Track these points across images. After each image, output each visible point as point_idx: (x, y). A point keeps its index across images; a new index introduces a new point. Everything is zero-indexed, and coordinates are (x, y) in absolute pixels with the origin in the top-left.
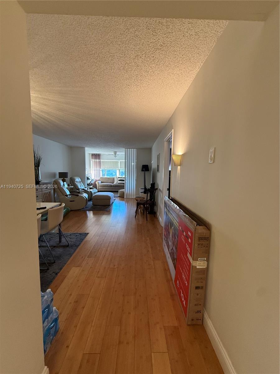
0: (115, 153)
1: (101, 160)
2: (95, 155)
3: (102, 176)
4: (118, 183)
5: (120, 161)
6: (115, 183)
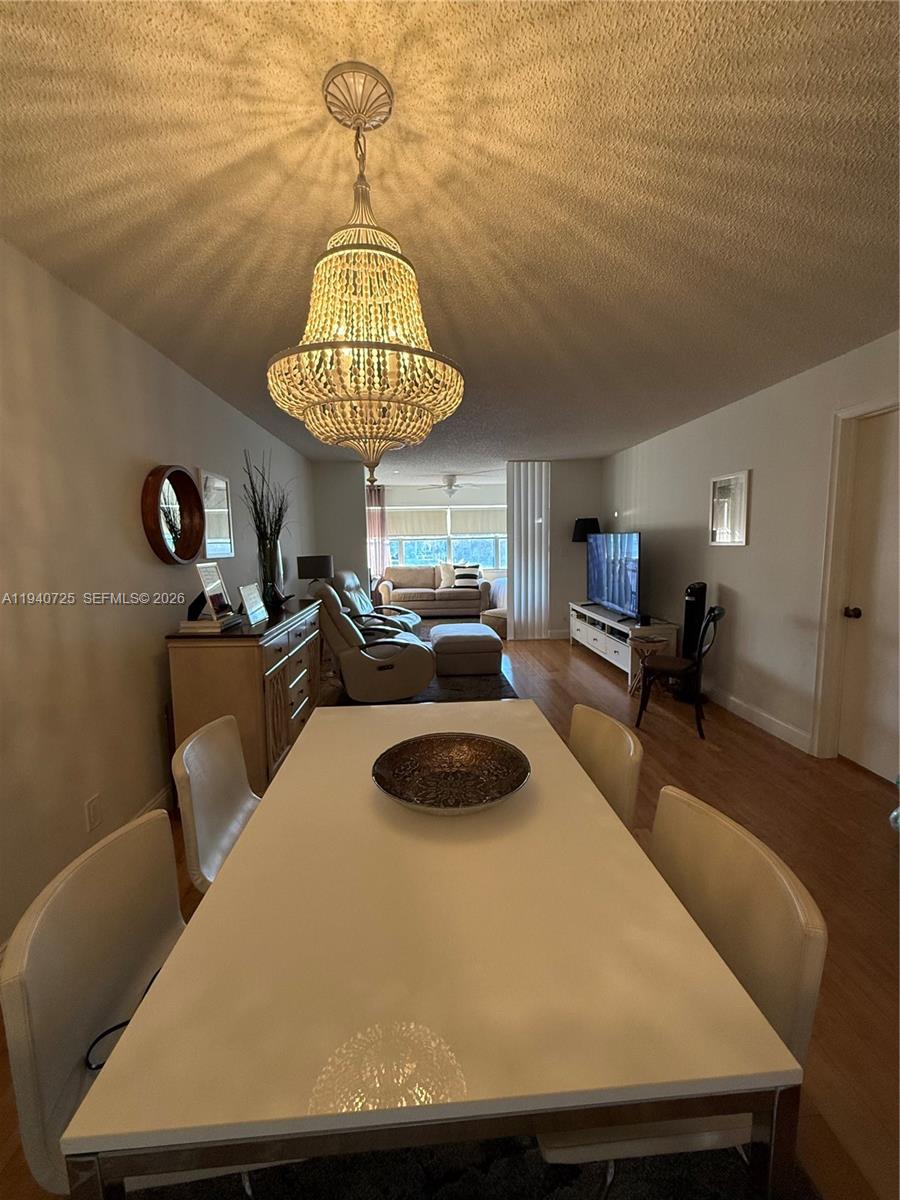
0: (451, 479)
1: (387, 508)
3: (390, 564)
4: (455, 587)
5: (450, 509)
6: (441, 585)
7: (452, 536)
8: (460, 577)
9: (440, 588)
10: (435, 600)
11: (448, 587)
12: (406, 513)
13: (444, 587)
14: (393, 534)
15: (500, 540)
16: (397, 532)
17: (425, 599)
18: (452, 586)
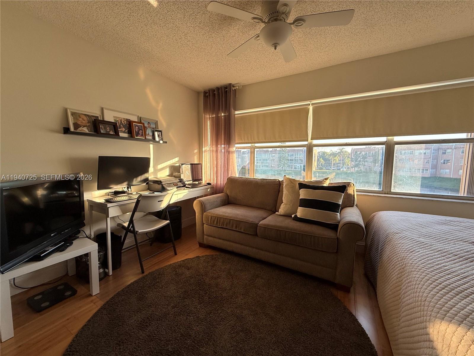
1: (237, 112)
2: (214, 95)
4: (296, 219)
5: (312, 104)
6: (280, 210)
7: (315, 142)
8: (305, 203)
9: (277, 215)
10: (256, 235)
11: (287, 216)
12: (257, 116)
13: (282, 214)
14: (243, 142)
15: (396, 146)
16: (248, 139)
17: (242, 231)
18: (293, 216)
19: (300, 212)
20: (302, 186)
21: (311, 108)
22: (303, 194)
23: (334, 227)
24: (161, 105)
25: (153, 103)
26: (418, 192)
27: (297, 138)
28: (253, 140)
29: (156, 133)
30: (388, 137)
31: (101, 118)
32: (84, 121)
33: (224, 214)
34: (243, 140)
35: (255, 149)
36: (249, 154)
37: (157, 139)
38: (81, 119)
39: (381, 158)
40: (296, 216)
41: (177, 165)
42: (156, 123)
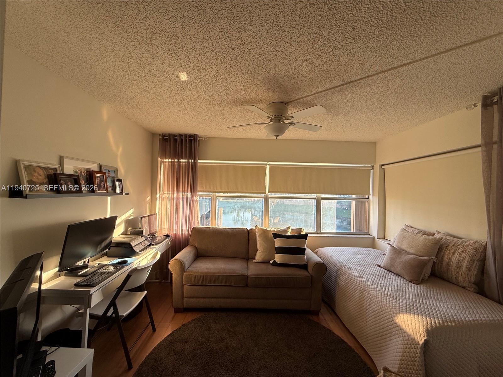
1: (199, 161)
2: (176, 140)
3: (198, 224)
4: (275, 264)
5: (269, 165)
6: (257, 258)
7: (270, 195)
8: (281, 250)
9: (255, 262)
10: (247, 286)
11: (265, 262)
12: (221, 167)
13: (260, 261)
14: (205, 190)
15: (322, 200)
16: (210, 188)
17: (233, 284)
18: (271, 262)
19: (278, 258)
20: (276, 235)
21: (268, 167)
22: (278, 243)
23: (305, 267)
24: (121, 149)
25: (114, 148)
26: (335, 231)
27: (257, 191)
28: (215, 189)
29: (117, 184)
30: (318, 195)
31: (60, 171)
32: (41, 176)
33: (209, 271)
34: (205, 188)
35: (217, 198)
36: (210, 202)
37: (118, 191)
38: (36, 174)
39: (314, 208)
40: (275, 262)
41: (132, 217)
42: (116, 171)
